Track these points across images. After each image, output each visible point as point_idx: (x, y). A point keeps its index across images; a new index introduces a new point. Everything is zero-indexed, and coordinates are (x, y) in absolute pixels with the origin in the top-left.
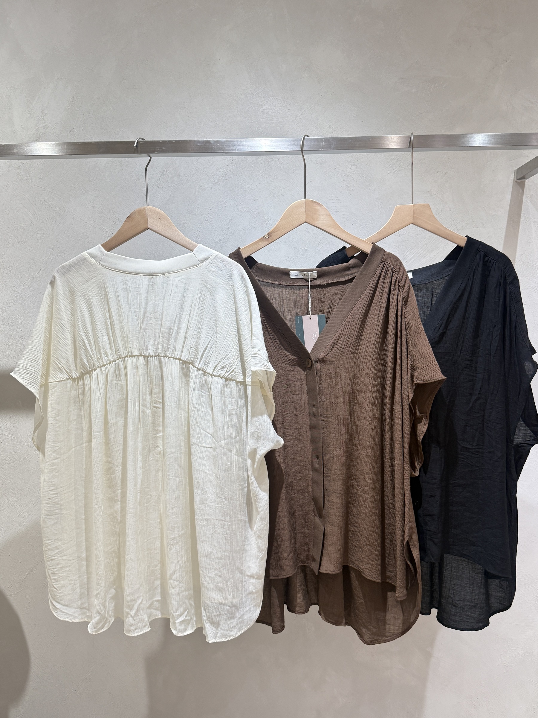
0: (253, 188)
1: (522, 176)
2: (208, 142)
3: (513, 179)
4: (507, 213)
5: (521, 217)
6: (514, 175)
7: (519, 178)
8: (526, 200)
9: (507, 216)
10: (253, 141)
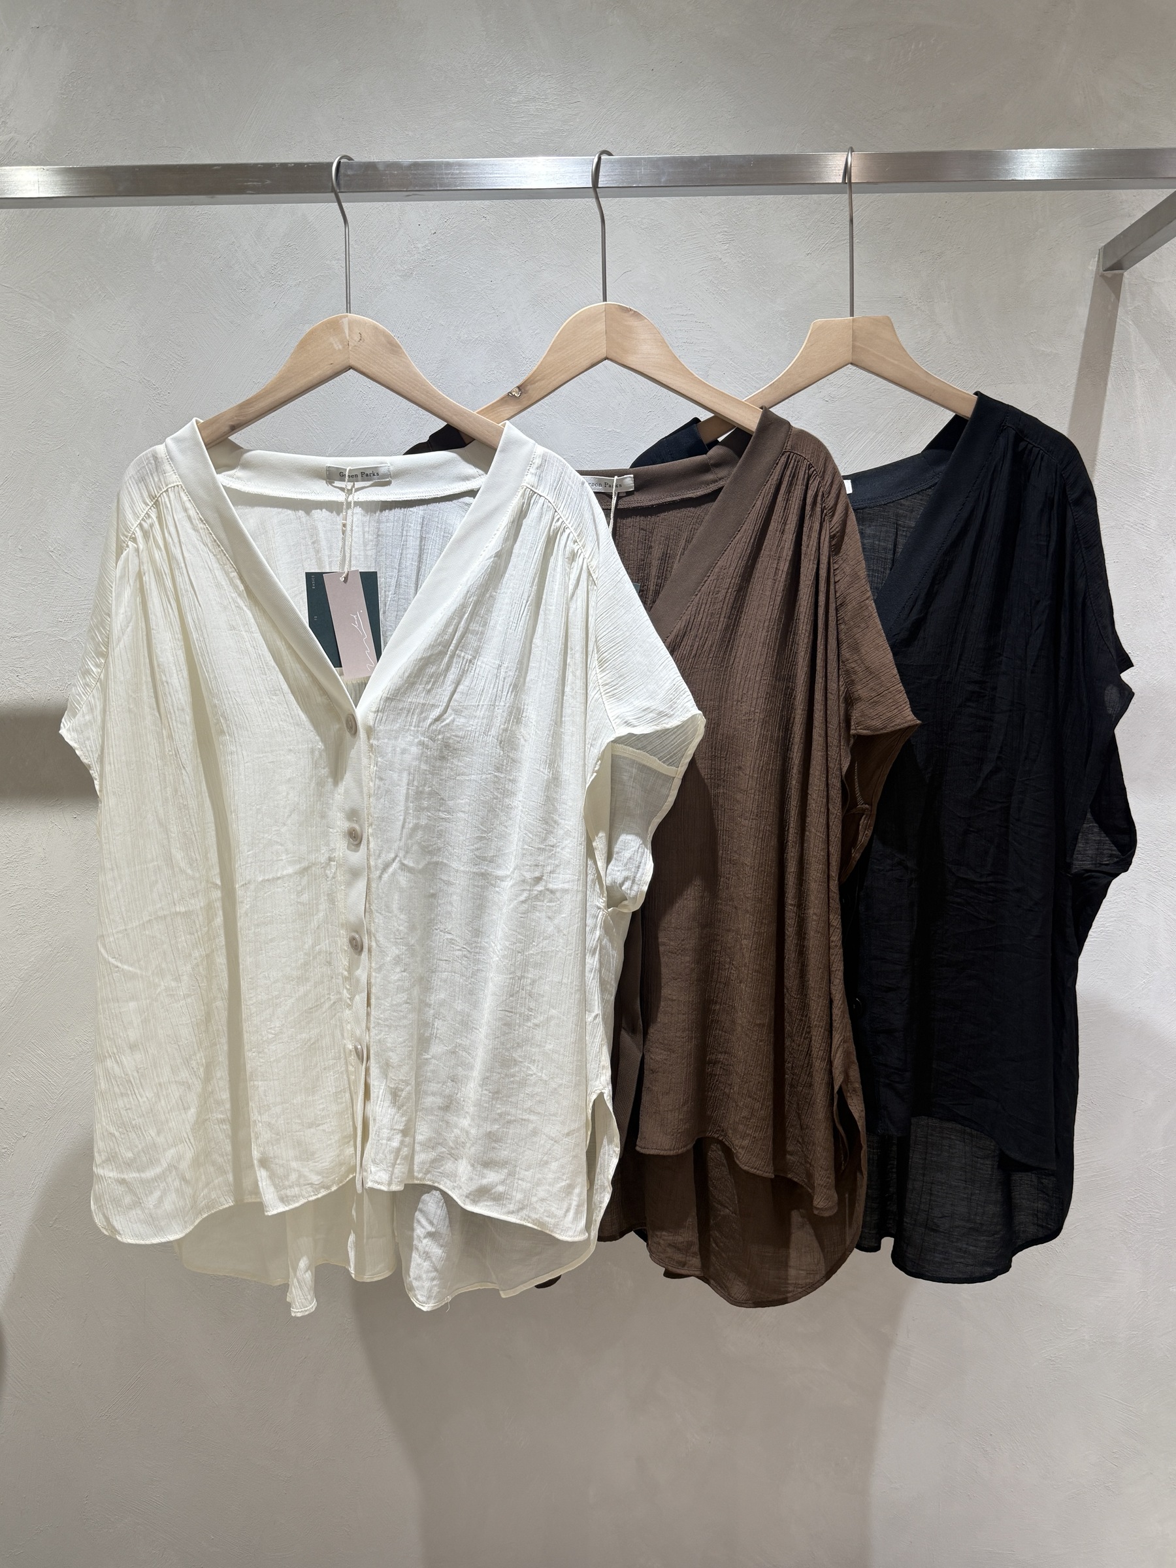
0: (493, 287)
1: (1115, 260)
2: (373, 165)
3: (1095, 269)
5: (1112, 358)
6: (1096, 259)
8: (1125, 321)
9: (1079, 356)
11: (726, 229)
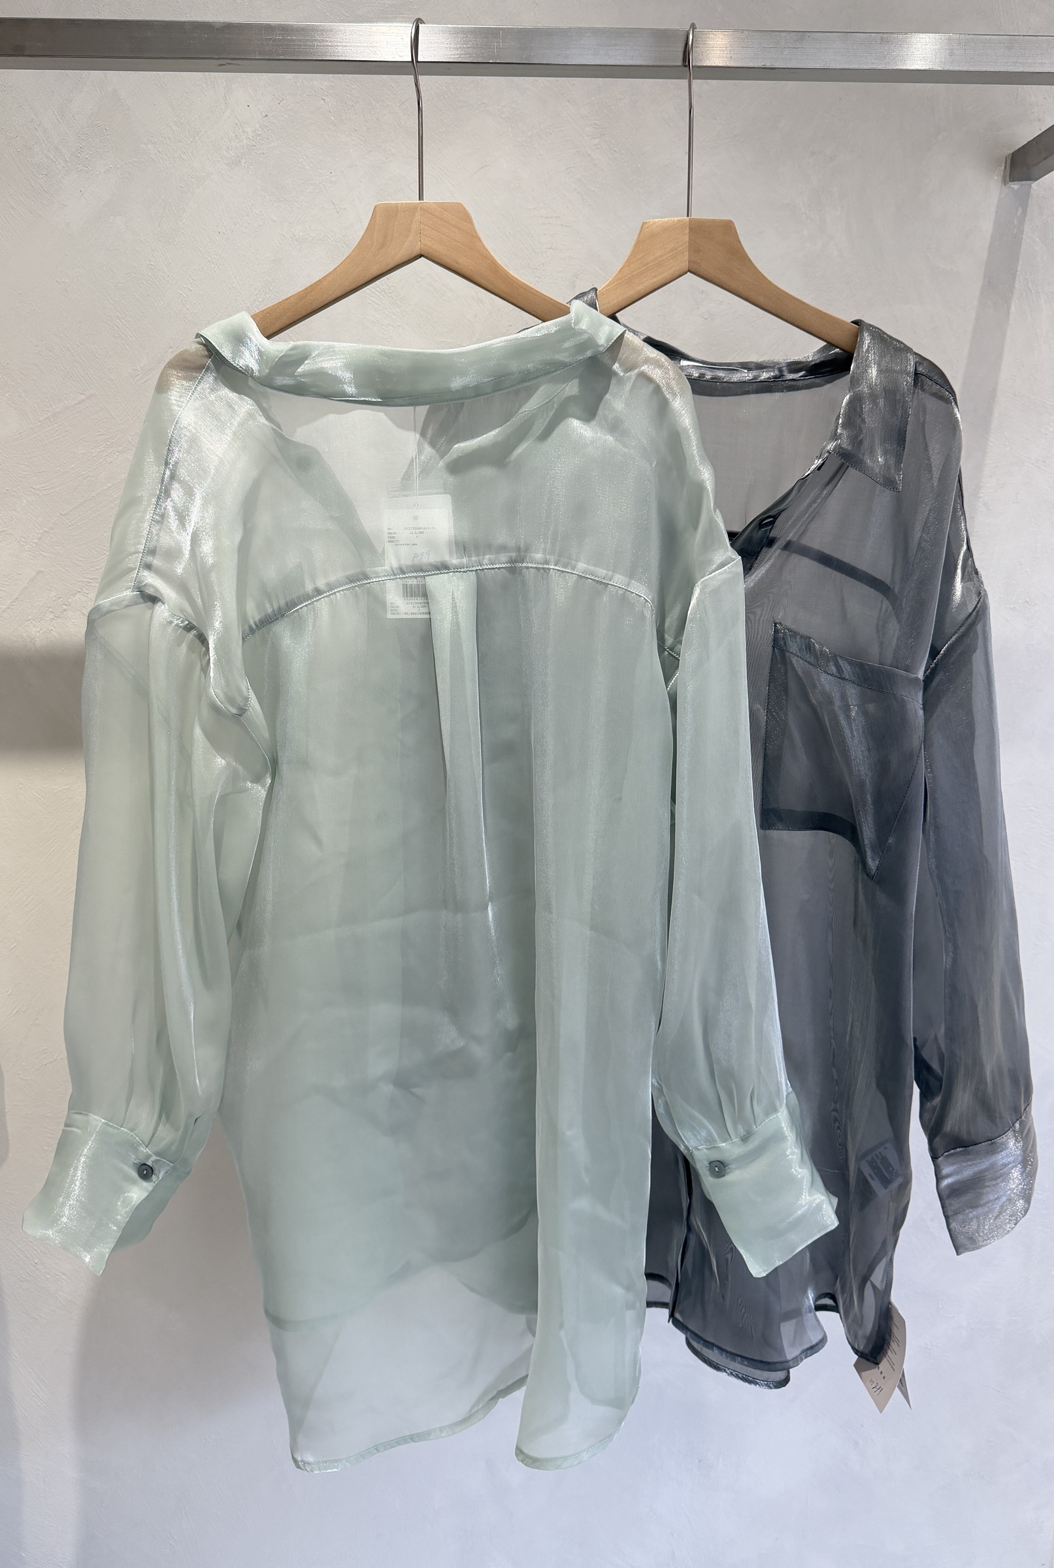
0: (333, 180)
1: (1024, 171)
3: (1000, 180)
4: (982, 268)
5: (1017, 279)
6: (1003, 168)
7: (1015, 175)
8: (1031, 238)
9: (981, 274)
11: (597, 122)
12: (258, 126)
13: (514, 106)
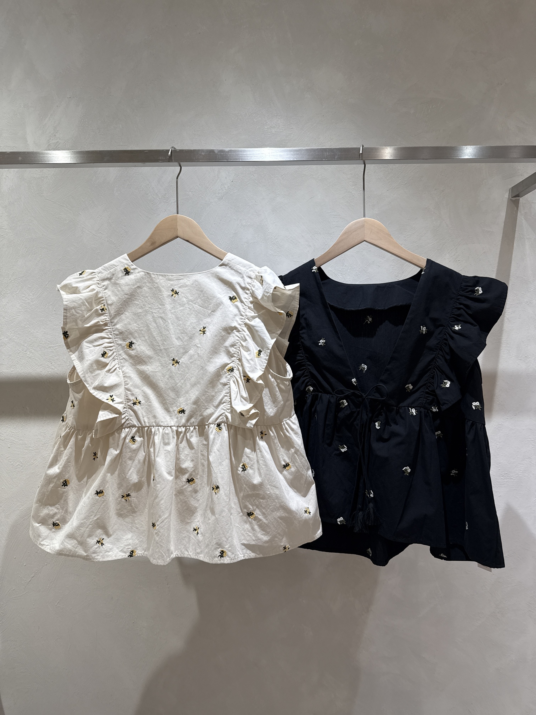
0: (256, 204)
1: (518, 193)
2: (212, 151)
3: (508, 197)
4: (502, 230)
5: (516, 233)
6: (508, 193)
7: (514, 195)
8: (521, 218)
9: (502, 232)
10: (256, 151)
11: (354, 180)
12: (229, 185)
13: (323, 175)
